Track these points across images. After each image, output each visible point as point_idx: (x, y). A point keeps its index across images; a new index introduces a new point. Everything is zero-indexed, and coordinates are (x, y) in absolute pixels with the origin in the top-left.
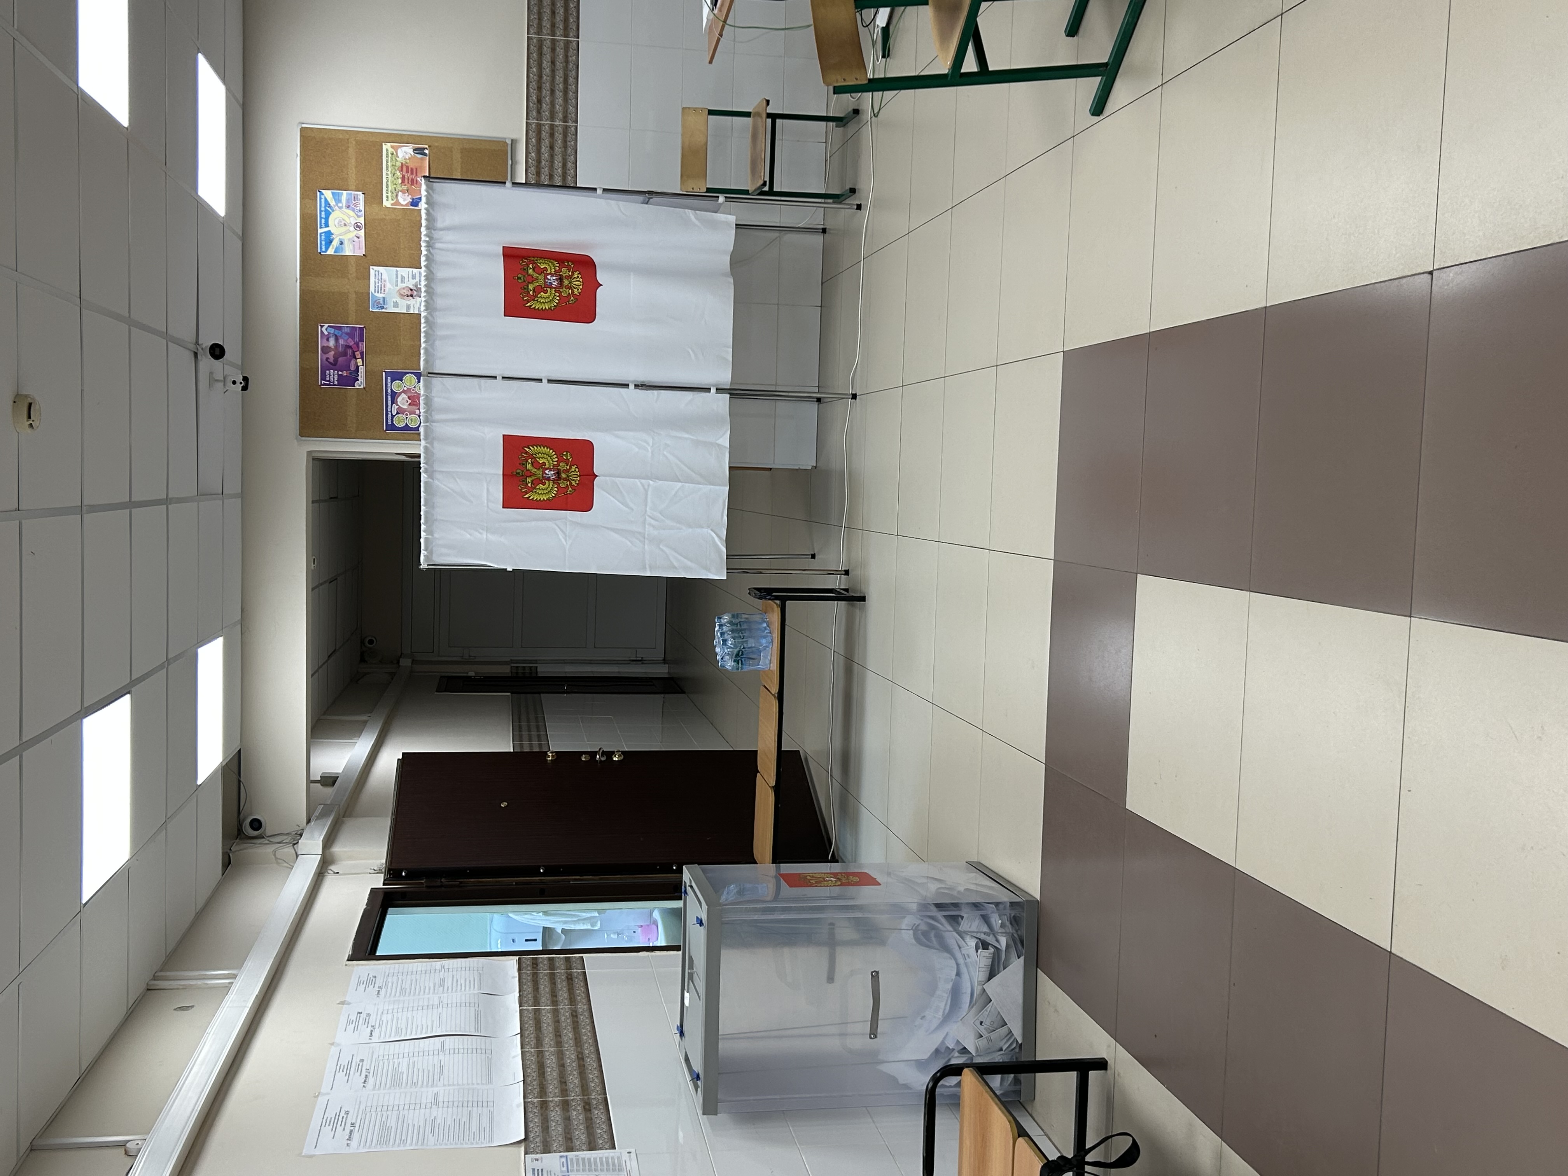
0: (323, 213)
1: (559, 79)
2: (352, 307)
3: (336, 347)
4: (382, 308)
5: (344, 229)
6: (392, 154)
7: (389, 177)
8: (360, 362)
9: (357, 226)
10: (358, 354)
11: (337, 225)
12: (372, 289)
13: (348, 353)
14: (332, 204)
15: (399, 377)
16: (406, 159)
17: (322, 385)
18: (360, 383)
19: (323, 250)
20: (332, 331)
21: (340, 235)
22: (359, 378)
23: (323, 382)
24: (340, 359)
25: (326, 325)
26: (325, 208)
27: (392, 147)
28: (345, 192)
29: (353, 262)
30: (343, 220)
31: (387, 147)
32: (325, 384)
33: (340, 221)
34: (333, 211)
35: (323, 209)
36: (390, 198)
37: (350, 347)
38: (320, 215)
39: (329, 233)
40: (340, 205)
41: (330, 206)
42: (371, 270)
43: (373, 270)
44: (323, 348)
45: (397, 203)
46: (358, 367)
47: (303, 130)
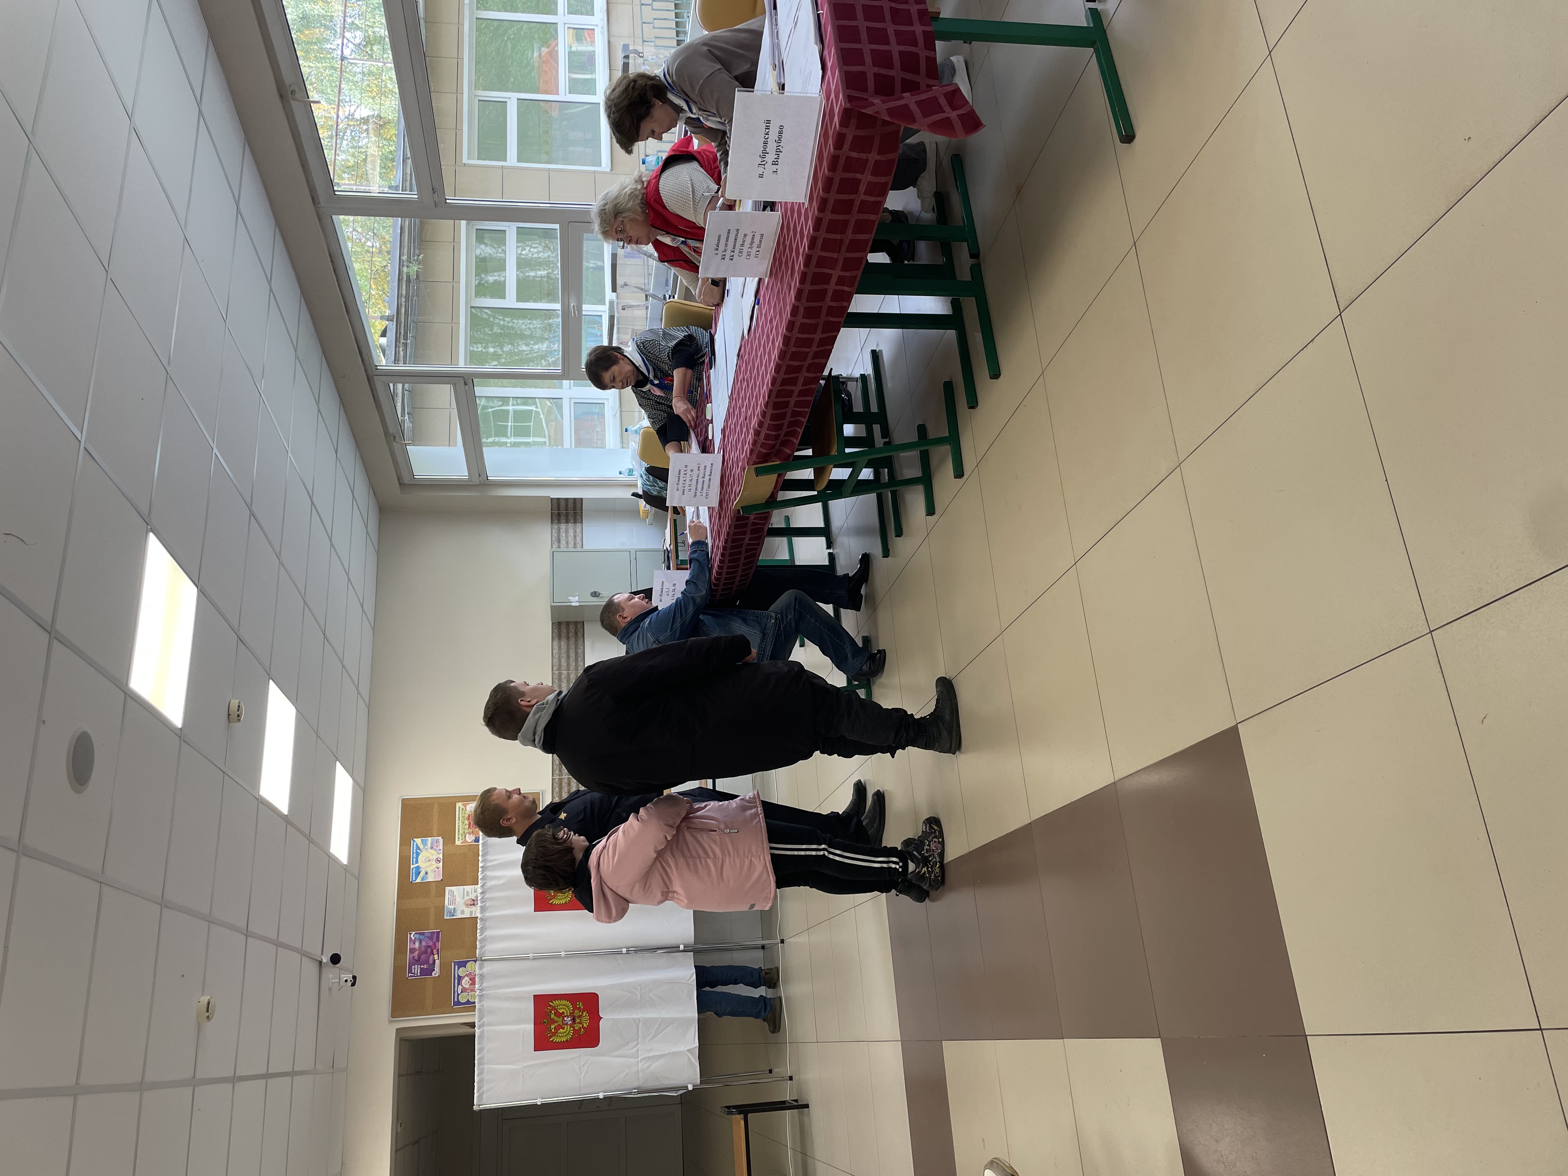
0: (415, 854)
2: (432, 917)
3: (420, 948)
4: (453, 915)
5: (429, 863)
6: (463, 809)
7: (460, 825)
8: (436, 957)
9: (438, 861)
10: (435, 951)
11: (423, 860)
12: (446, 903)
13: (429, 951)
14: (421, 847)
15: (463, 964)
17: (408, 977)
18: (436, 973)
19: (414, 879)
20: (417, 936)
21: (424, 868)
22: (435, 969)
23: (410, 974)
24: (422, 956)
25: (414, 933)
27: (463, 805)
28: (430, 839)
29: (434, 885)
30: (428, 857)
31: (458, 805)
32: (411, 976)
33: (426, 859)
34: (421, 852)
35: (415, 851)
36: (460, 838)
37: (430, 947)
38: (413, 855)
39: (418, 867)
40: (426, 847)
41: (419, 849)
43: (447, 889)
44: (410, 949)
45: (465, 841)
46: (435, 961)
47: (403, 800)
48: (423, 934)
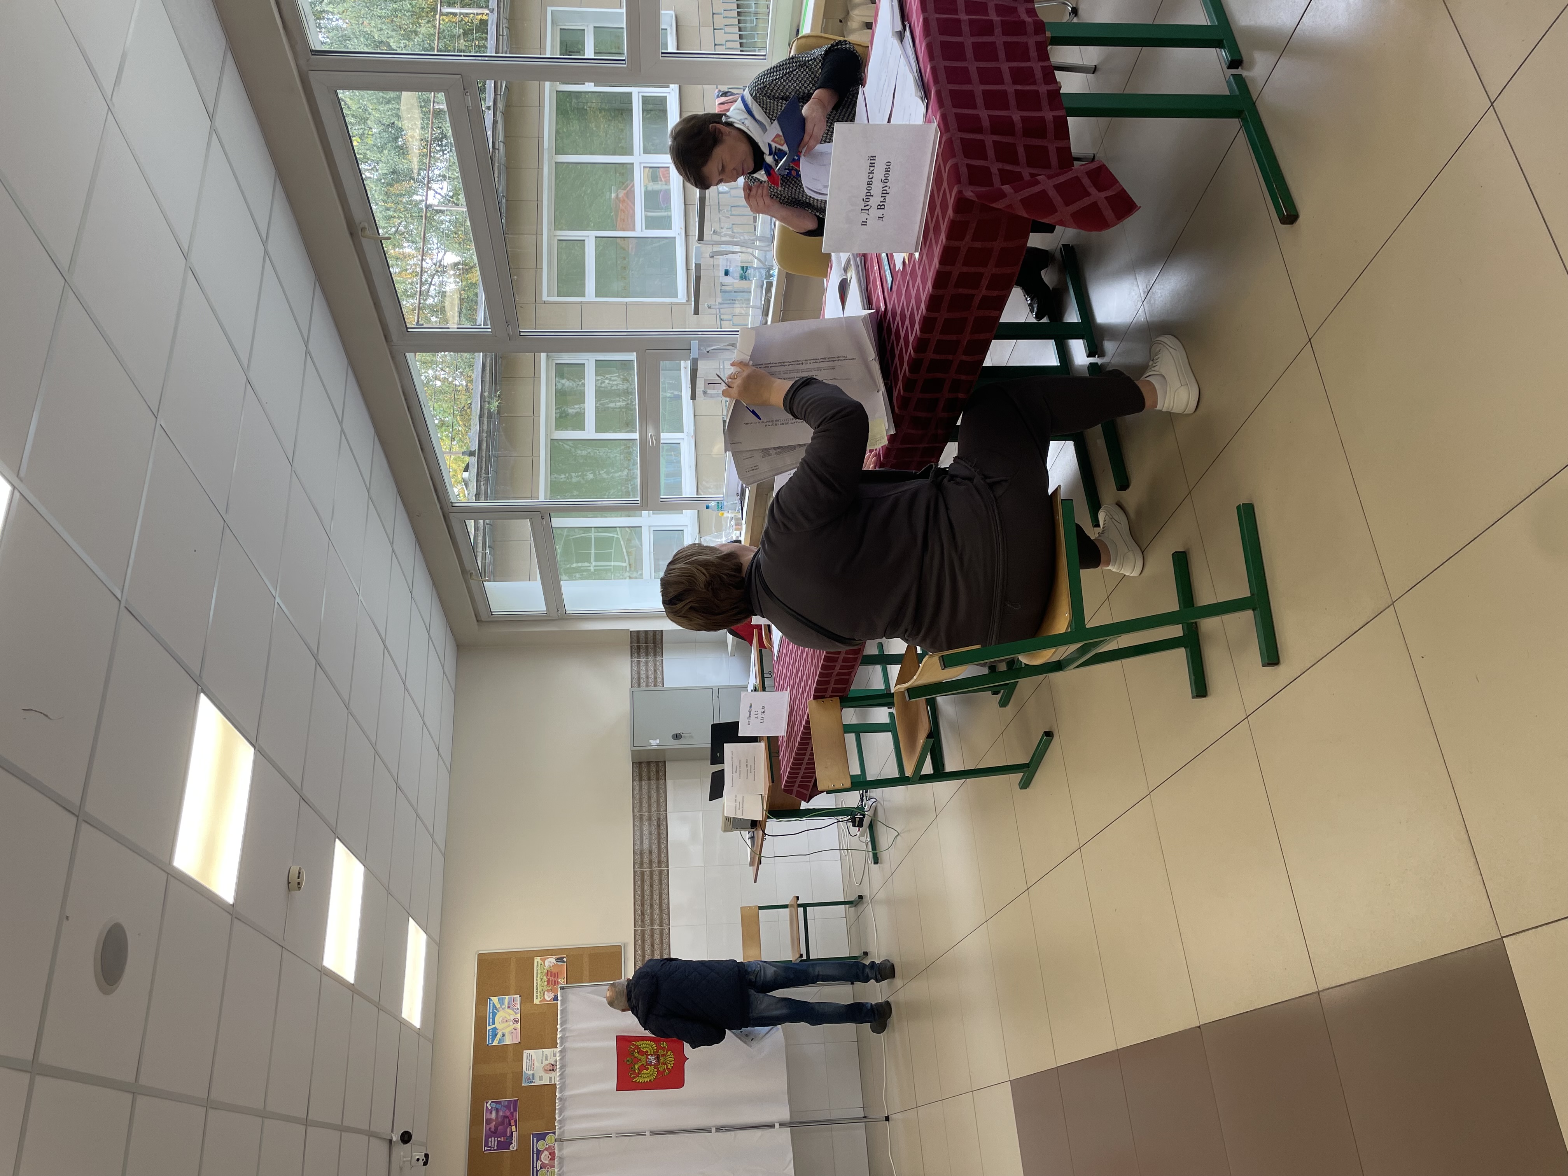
0: (491, 1014)
1: (656, 897)
2: (509, 1084)
3: (497, 1118)
4: (531, 1082)
5: (506, 1024)
6: (541, 964)
7: (539, 981)
9: (515, 1021)
10: (513, 1122)
11: (500, 1021)
12: (524, 1068)
13: (506, 1121)
14: (498, 1007)
15: (542, 1137)
16: (550, 967)
17: (485, 1151)
18: (514, 1146)
19: (490, 1042)
20: (494, 1105)
21: (502, 1029)
22: (513, 1142)
23: (486, 1148)
24: (500, 1128)
25: (490, 1101)
26: (493, 1010)
27: (541, 959)
28: (507, 997)
29: (511, 1049)
30: (506, 1017)
31: (537, 960)
32: (487, 1150)
33: (503, 1019)
34: (498, 1012)
35: (491, 1011)
36: (539, 997)
37: (507, 1117)
38: (489, 1016)
39: (495, 1029)
40: (503, 1007)
41: (496, 1009)
42: (524, 1054)
43: (526, 1052)
44: (486, 1120)
45: (544, 1000)
46: (512, 1132)
47: (479, 955)
48: (499, 1103)
